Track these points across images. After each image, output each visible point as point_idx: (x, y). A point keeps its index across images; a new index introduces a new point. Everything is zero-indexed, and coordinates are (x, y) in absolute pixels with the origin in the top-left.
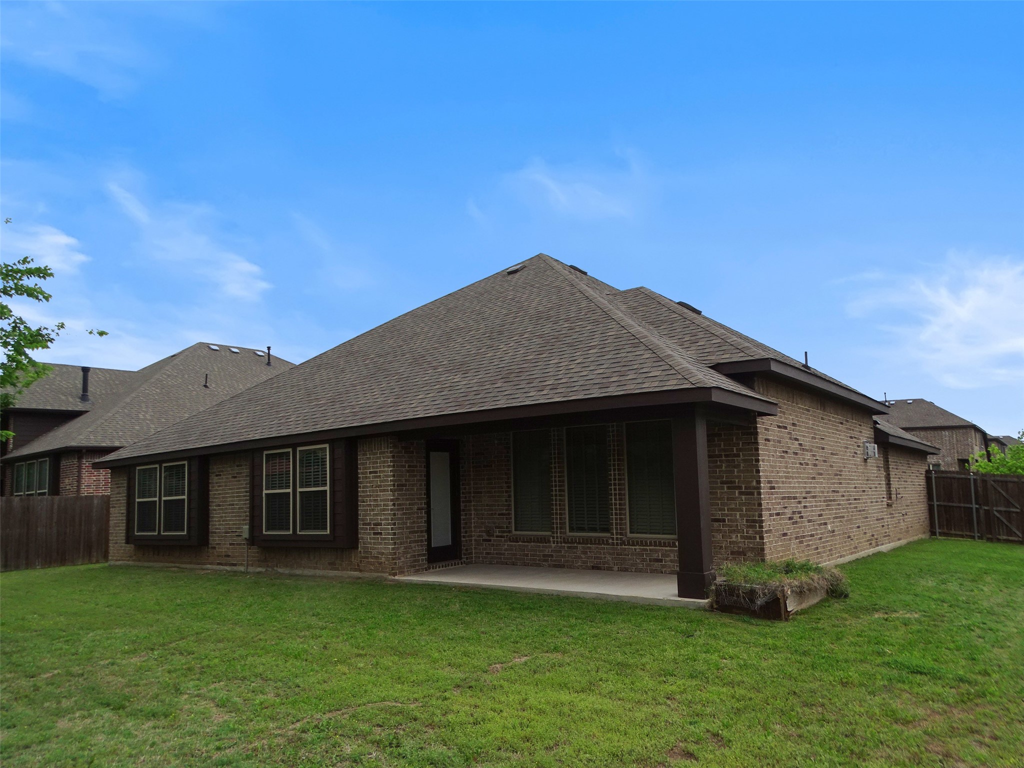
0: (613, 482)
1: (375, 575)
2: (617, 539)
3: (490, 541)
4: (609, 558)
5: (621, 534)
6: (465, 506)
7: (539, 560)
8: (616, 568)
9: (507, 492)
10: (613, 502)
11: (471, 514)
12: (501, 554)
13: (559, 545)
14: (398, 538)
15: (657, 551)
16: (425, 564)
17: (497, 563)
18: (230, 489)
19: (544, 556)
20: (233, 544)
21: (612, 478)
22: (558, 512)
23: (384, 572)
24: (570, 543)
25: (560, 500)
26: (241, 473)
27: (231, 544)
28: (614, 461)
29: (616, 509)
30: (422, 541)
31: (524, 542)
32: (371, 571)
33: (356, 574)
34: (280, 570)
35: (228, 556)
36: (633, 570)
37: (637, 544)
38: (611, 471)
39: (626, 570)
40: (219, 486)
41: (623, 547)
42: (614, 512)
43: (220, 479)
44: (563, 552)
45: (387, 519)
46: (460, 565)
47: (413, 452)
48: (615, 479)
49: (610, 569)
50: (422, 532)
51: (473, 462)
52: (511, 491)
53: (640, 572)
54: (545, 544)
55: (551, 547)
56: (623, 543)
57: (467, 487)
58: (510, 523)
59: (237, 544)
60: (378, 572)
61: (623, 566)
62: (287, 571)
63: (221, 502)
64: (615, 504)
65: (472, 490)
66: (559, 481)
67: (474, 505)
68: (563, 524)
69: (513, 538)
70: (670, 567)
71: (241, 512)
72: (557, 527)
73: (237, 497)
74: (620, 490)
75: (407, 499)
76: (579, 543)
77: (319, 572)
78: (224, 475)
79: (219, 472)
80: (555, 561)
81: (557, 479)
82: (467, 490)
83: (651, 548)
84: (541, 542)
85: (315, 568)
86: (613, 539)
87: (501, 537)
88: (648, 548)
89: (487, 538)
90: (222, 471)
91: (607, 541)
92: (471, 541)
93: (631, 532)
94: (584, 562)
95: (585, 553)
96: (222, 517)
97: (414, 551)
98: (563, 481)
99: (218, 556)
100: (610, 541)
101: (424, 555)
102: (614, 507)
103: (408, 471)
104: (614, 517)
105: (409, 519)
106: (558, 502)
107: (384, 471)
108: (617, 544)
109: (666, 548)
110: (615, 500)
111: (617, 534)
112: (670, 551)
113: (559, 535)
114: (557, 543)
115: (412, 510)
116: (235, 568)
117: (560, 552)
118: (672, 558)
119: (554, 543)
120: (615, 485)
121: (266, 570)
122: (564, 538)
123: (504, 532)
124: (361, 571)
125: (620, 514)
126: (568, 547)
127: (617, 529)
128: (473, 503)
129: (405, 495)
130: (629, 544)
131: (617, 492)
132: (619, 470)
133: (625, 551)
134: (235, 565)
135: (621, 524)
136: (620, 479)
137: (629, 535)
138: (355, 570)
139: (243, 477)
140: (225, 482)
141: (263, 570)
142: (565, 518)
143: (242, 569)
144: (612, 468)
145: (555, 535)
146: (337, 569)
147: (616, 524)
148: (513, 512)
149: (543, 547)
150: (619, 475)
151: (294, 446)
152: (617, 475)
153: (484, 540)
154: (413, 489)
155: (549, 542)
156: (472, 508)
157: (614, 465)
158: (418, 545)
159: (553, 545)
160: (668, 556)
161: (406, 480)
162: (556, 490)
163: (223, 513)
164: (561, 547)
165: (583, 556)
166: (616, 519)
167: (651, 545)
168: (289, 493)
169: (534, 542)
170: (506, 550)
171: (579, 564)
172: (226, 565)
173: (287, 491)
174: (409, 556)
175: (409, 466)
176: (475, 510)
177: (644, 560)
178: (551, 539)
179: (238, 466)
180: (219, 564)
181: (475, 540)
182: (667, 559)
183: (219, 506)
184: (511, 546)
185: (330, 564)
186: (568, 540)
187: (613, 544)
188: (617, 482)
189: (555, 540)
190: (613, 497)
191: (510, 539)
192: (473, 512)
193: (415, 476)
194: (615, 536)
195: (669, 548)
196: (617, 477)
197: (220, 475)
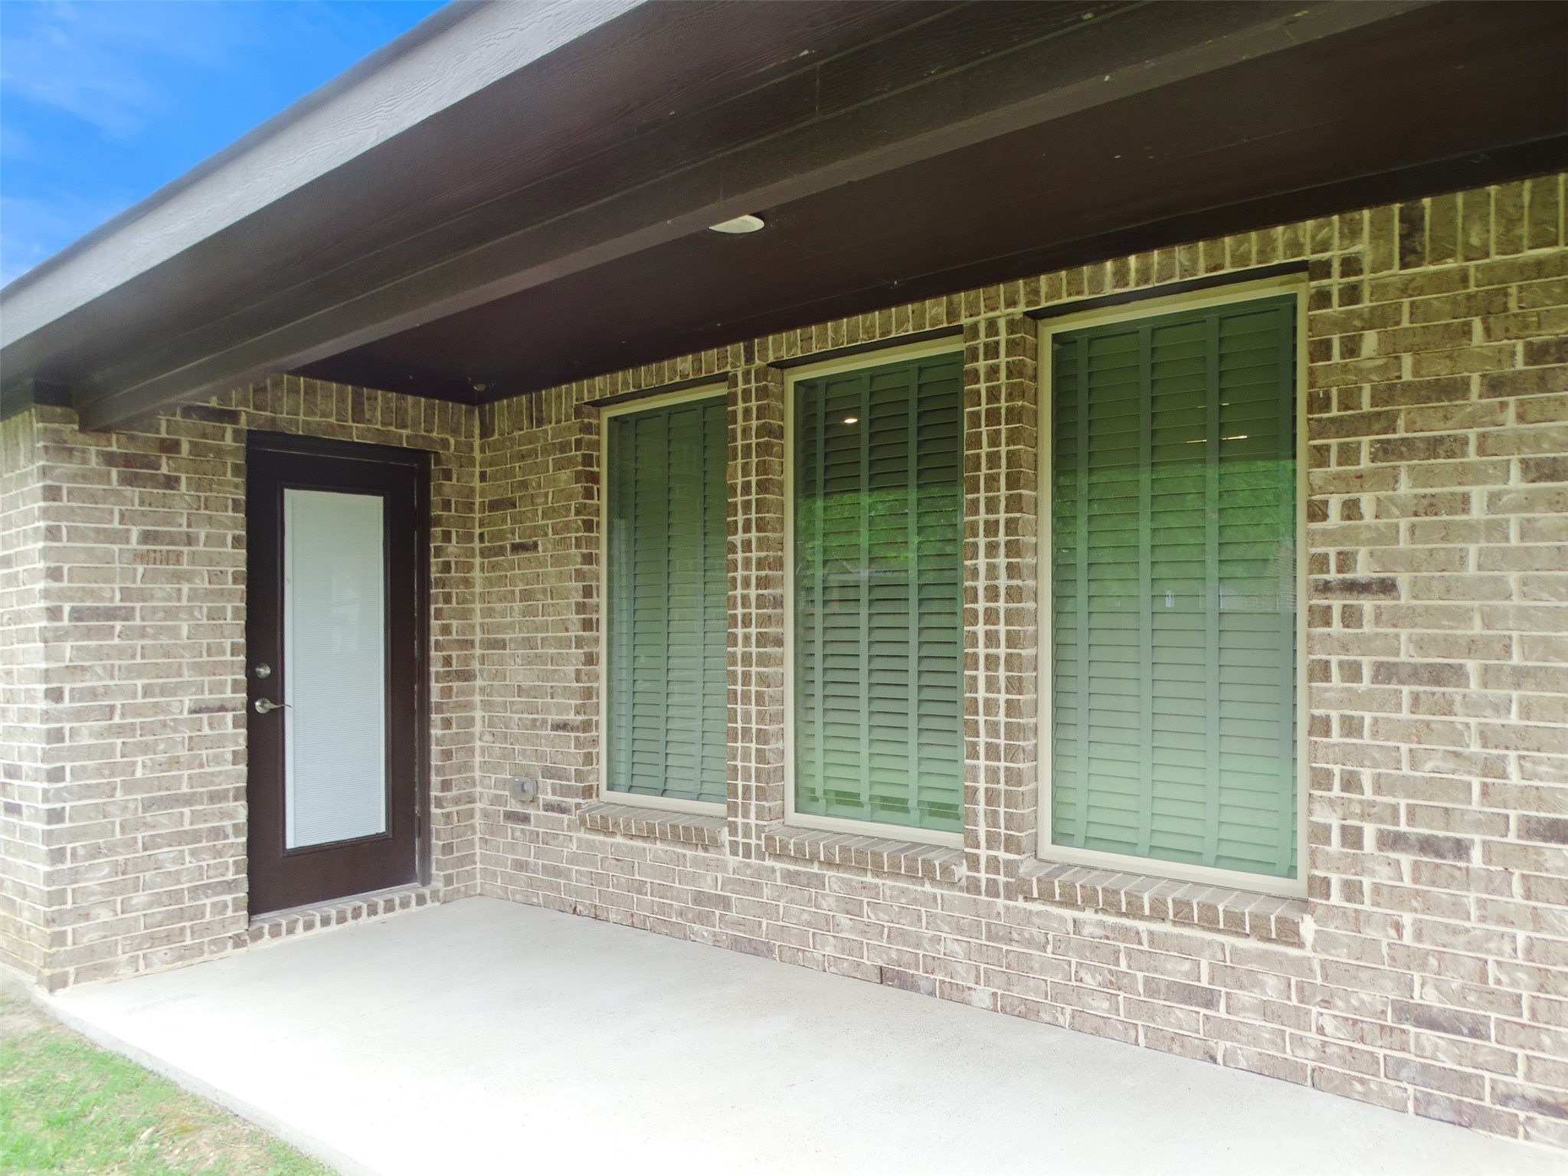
0: (981, 606)
2: (993, 865)
3: (525, 819)
4: (953, 945)
5: (1011, 844)
6: (447, 692)
7: (681, 914)
8: (982, 996)
9: (579, 642)
10: (982, 694)
11: (471, 721)
12: (557, 872)
13: (753, 861)
14: (74, 835)
15: (1186, 950)
16: (235, 920)
17: (547, 904)
19: (699, 898)
21: (981, 584)
22: (754, 726)
24: (795, 860)
25: (763, 680)
28: (992, 506)
29: (993, 729)
30: (217, 833)
31: (632, 837)
36: (1065, 1020)
37: (1090, 900)
38: (975, 555)
39: (1028, 1012)
41: (1021, 903)
42: (982, 739)
44: (766, 891)
46: (413, 907)
47: (171, 482)
48: (992, 593)
49: (953, 994)
50: (215, 797)
51: (481, 535)
52: (597, 640)
53: (1096, 1032)
54: (701, 853)
55: (721, 866)
56: (1018, 889)
57: (455, 623)
58: (588, 759)
61: (1016, 992)
64: (990, 706)
65: (478, 636)
66: (761, 602)
67: (482, 689)
68: (769, 776)
69: (593, 820)
70: (1255, 1040)
72: (747, 789)
74: (1012, 640)
75: (138, 672)
76: (829, 864)
80: (738, 924)
81: (753, 593)
82: (454, 636)
83: (1158, 927)
84: (687, 843)
86: (973, 862)
87: (562, 809)
88: (1142, 926)
89: (518, 808)
91: (946, 870)
92: (471, 814)
93: (1058, 838)
94: (849, 947)
95: (851, 908)
97: (176, 877)
98: (778, 602)
100: (962, 871)
101: (230, 886)
102: (981, 719)
103: (141, 557)
104: (982, 762)
105: (146, 749)
106: (753, 688)
108: (992, 890)
109: (1241, 943)
110: (991, 683)
111: (992, 840)
112: (1262, 957)
113: (752, 820)
114: (747, 854)
115: (165, 711)
117: (756, 888)
118: (1272, 996)
119: (734, 853)
120: (991, 616)
122: (770, 839)
123: (566, 791)
125: (1012, 753)
126: (788, 876)
127: (992, 818)
128: (479, 683)
129: (120, 652)
130: (1046, 896)
131: (1002, 651)
132: (1013, 549)
133: (1029, 923)
135: (1011, 800)
136: (1014, 594)
137: (1049, 849)
142: (782, 754)
144: (982, 541)
145: (740, 820)
147: (991, 797)
148: (603, 718)
149: (695, 862)
150: (1012, 571)
152: (1003, 573)
153: (511, 816)
154: (174, 632)
155: (715, 844)
156: (477, 698)
157: (991, 528)
158: (193, 853)
159: (733, 861)
160: (1252, 981)
161: (126, 594)
162: (747, 638)
164: (759, 872)
165: (844, 919)
166: (992, 775)
167: (1158, 914)
169: (663, 840)
170: (574, 859)
171: (829, 951)
174: (139, 898)
175: (147, 537)
176: (487, 705)
177: (1116, 982)
178: (725, 836)
181: (486, 814)
182: (1244, 996)
184: (591, 845)
186: (784, 846)
187: (973, 886)
188: (1002, 604)
189: (740, 839)
190: (981, 674)
191: (583, 822)
192: (478, 714)
193: (187, 577)
194: (983, 853)
195: (1252, 944)
196: (1003, 582)
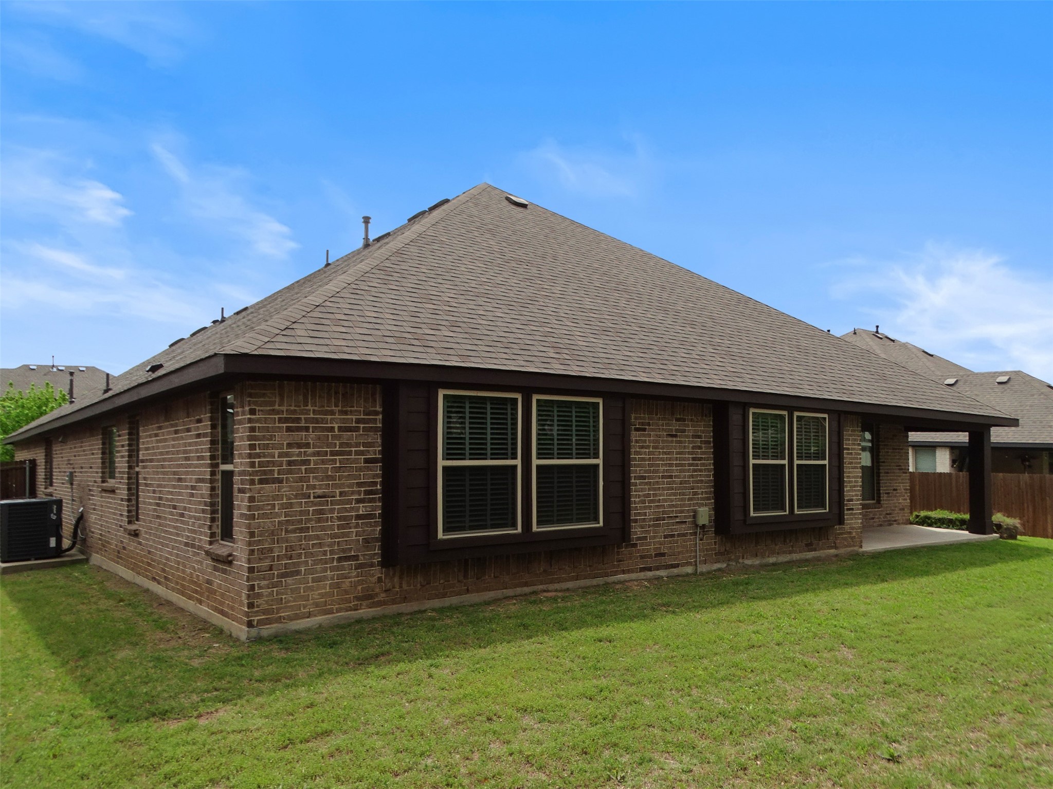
1: (849, 549)
18: (665, 453)
20: (673, 536)
23: (855, 546)
26: (684, 431)
27: (665, 537)
32: (846, 546)
33: (833, 551)
34: (748, 562)
35: (663, 555)
40: (642, 447)
43: (644, 436)
45: (857, 495)
59: (679, 535)
60: (850, 547)
62: (757, 562)
63: (646, 472)
71: (686, 488)
73: (677, 465)
77: (795, 556)
78: (653, 430)
79: (643, 424)
85: (790, 553)
90: (649, 424)
96: (648, 495)
99: (642, 557)
107: (854, 449)
116: (675, 571)
121: (728, 565)
124: (836, 548)
134: (676, 566)
138: (831, 548)
139: (687, 436)
140: (654, 442)
141: (724, 565)
143: (689, 570)
146: (815, 550)
151: (791, 410)
163: (649, 490)
168: (785, 465)
172: (657, 568)
173: (782, 462)
179: (677, 420)
180: (643, 570)
183: (644, 478)
185: (807, 545)
197: (644, 430)
